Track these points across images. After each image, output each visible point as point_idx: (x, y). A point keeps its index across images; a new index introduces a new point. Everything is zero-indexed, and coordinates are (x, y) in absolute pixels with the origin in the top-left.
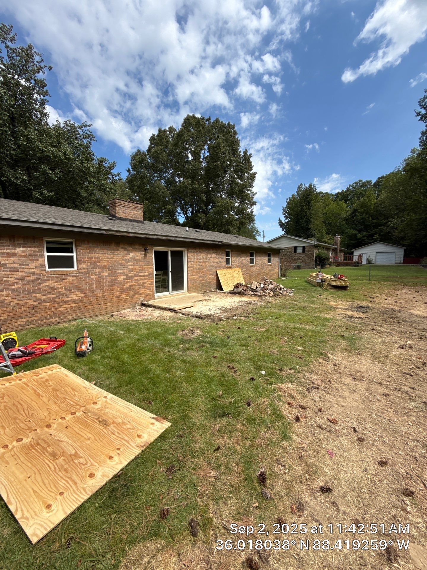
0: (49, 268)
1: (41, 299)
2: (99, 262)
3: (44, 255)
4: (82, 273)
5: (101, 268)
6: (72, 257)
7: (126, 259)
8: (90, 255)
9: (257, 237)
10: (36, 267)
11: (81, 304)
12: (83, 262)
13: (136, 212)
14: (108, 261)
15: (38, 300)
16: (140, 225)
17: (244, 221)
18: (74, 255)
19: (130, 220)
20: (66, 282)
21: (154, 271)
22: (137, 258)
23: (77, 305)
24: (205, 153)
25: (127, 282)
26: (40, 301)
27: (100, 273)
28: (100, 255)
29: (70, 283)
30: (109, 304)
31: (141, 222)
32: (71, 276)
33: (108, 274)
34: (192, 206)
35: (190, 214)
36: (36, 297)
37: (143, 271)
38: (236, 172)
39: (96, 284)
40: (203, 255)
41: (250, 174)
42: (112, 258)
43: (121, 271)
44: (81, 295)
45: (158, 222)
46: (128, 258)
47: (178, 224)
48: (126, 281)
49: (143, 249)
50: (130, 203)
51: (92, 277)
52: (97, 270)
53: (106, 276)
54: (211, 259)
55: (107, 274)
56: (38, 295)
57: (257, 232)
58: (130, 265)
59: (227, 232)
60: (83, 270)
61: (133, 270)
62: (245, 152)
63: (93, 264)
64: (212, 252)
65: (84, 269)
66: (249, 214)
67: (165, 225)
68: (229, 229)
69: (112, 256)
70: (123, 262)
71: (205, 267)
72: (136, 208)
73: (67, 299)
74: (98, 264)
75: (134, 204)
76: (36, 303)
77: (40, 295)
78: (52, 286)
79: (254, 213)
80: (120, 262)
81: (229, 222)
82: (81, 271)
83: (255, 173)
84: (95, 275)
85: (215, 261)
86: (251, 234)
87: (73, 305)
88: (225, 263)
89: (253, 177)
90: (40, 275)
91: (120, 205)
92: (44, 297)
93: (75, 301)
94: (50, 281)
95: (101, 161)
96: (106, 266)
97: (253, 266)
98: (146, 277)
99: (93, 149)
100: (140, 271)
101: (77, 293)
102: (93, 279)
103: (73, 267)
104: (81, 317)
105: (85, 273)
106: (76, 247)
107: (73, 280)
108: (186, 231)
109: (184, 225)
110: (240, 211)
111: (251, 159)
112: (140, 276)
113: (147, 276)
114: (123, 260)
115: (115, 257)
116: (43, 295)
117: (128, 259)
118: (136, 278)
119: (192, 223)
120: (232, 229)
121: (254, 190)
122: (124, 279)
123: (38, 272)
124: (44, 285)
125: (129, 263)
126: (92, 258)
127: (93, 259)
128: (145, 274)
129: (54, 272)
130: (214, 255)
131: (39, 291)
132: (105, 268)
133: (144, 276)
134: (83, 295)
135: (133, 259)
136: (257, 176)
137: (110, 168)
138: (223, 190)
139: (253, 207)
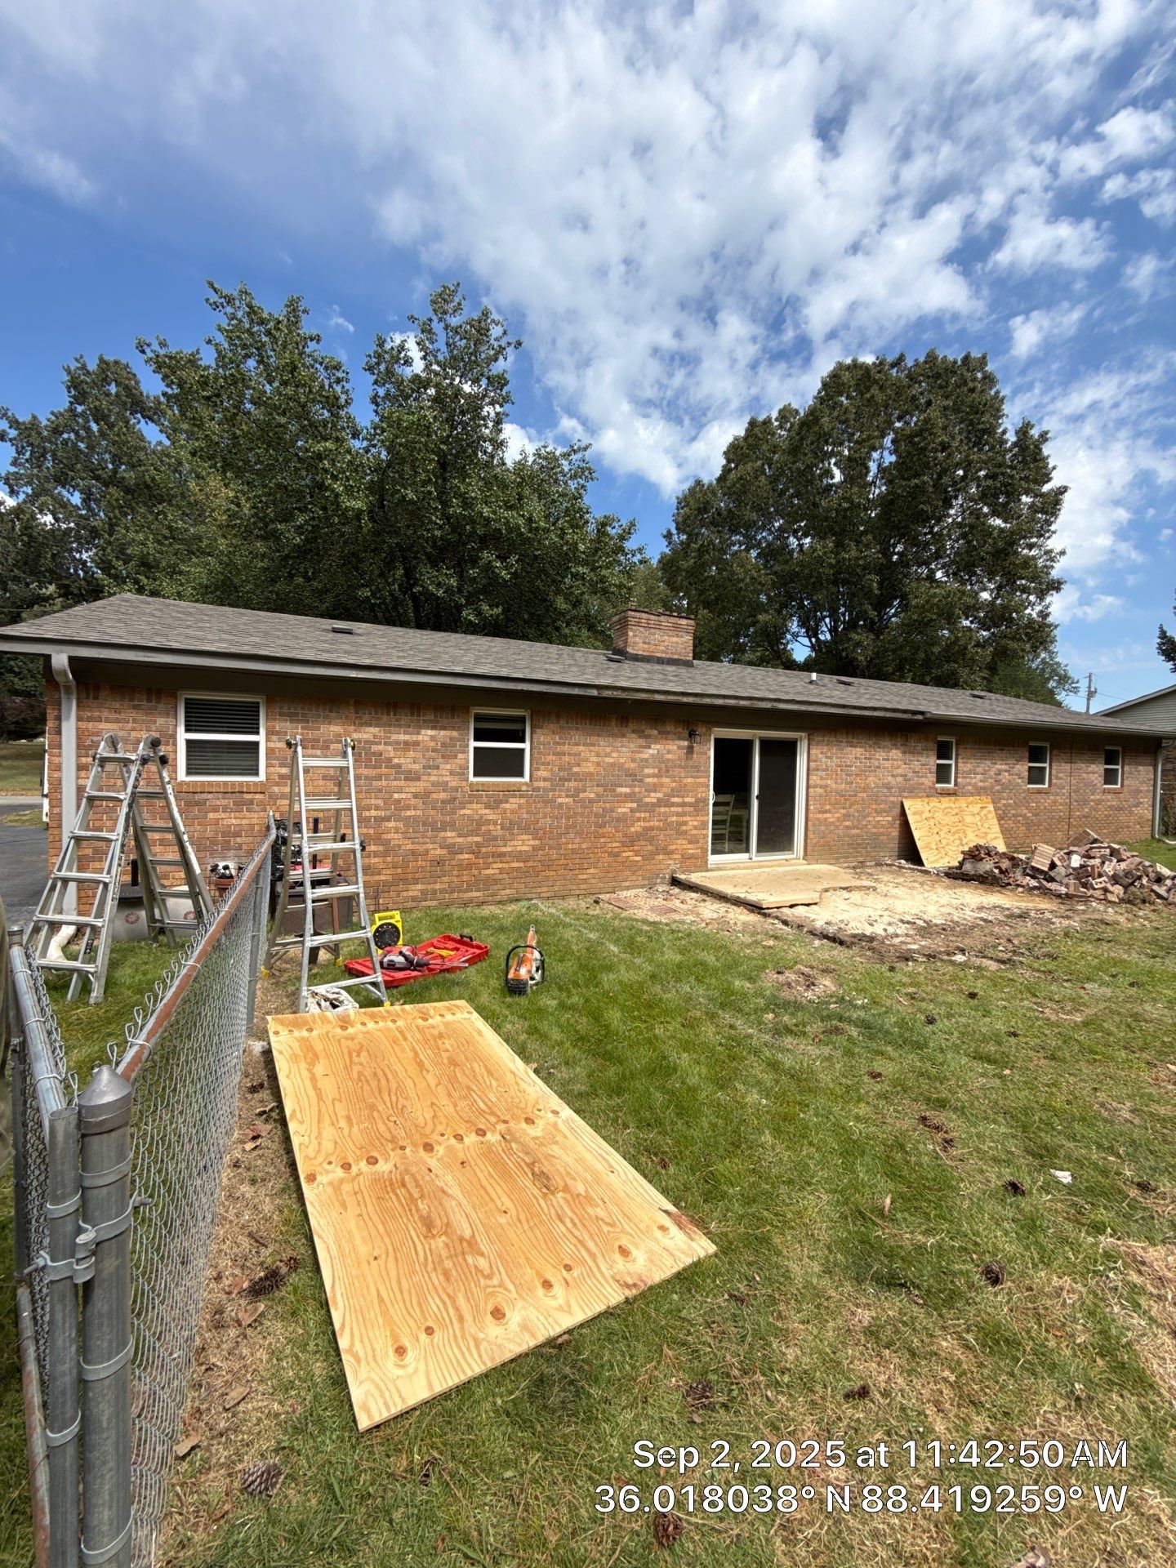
0: (476, 774)
1: (454, 844)
2: (579, 765)
3: (468, 746)
4: (538, 789)
5: (581, 780)
6: (522, 751)
7: (642, 760)
8: (559, 748)
9: (1061, 696)
10: (452, 773)
11: (531, 864)
12: (543, 764)
13: (675, 639)
14: (598, 764)
15: (448, 847)
16: (683, 671)
17: (1012, 645)
18: (526, 746)
19: (660, 661)
20: (505, 810)
21: (712, 792)
22: (669, 756)
23: (522, 865)
24: (884, 457)
25: (639, 819)
26: (453, 850)
27: (578, 791)
28: (581, 748)
29: (513, 812)
30: (592, 871)
31: (688, 664)
32: (515, 796)
33: (596, 794)
34: (834, 615)
35: (825, 636)
36: (445, 838)
37: (681, 791)
38: (984, 497)
39: (568, 818)
40: (858, 751)
41: (1042, 495)
42: (608, 755)
43: (627, 790)
44: (532, 843)
45: (734, 661)
46: (645, 756)
47: (790, 665)
48: (638, 815)
49: (686, 733)
50: (662, 618)
51: (560, 800)
52: (572, 784)
53: (591, 801)
54: (887, 764)
55: (592, 795)
56: (449, 834)
57: (1064, 679)
58: (649, 776)
59: (948, 681)
60: (542, 784)
61: (654, 788)
62: (1023, 431)
63: (565, 770)
64: (888, 744)
65: (545, 780)
66: (1031, 621)
67: (749, 669)
68: (953, 673)
69: (608, 750)
70: (633, 765)
71: (864, 790)
72: (676, 627)
73: (504, 849)
74: (575, 769)
75: (672, 620)
76: (444, 852)
77: (454, 834)
78: (476, 817)
79: (1050, 619)
80: (627, 766)
81: (956, 652)
82: (536, 784)
83: (1063, 490)
84: (567, 796)
85: (900, 771)
86: (1040, 687)
87: (516, 865)
88: (932, 777)
89: (1051, 504)
90: (456, 789)
91: (638, 624)
92: (460, 840)
93: (519, 856)
94: (474, 806)
95: (603, 524)
96: (591, 774)
97: (1039, 791)
98: (687, 809)
99: (587, 500)
100: (674, 792)
101: (525, 837)
102: (561, 806)
103: (521, 775)
104: (529, 896)
105: (545, 789)
106: (533, 727)
107: (520, 807)
108: (811, 682)
109: (807, 666)
110: (997, 616)
111: (1046, 450)
112: (673, 805)
113: (690, 805)
114: (633, 760)
115: (614, 755)
116: (459, 836)
117: (646, 760)
118: (663, 810)
119: (831, 661)
120: (964, 673)
121: (1053, 544)
122: (632, 810)
123: (454, 784)
124: (462, 812)
125: (646, 771)
126: (564, 754)
127: (566, 758)
128: (686, 800)
129: (483, 784)
130: (895, 753)
131: (451, 826)
132: (591, 780)
133: (683, 805)
134: (537, 842)
135: (659, 759)
136: (1067, 497)
137: (622, 538)
138: (937, 556)
139: (1048, 599)
